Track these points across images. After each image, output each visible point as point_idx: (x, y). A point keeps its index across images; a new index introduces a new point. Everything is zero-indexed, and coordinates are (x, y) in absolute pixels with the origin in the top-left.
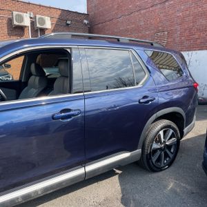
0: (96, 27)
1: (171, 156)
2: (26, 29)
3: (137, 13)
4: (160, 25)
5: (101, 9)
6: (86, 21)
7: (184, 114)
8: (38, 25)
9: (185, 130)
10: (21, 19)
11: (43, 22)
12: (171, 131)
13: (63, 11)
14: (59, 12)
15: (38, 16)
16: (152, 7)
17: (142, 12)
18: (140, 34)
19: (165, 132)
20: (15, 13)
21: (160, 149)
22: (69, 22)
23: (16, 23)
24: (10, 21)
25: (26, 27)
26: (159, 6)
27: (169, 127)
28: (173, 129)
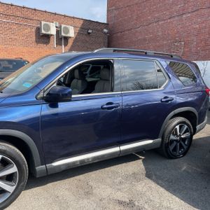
0: (115, 35)
1: (185, 147)
2: (51, 37)
3: (155, 24)
4: (177, 35)
5: (120, 19)
6: (105, 30)
7: (197, 113)
8: (63, 34)
9: (198, 127)
10: (48, 28)
11: (67, 31)
12: (186, 127)
13: (85, 21)
14: (82, 22)
15: (63, 26)
16: (170, 19)
17: (160, 23)
18: (158, 44)
19: (180, 127)
20: (43, 23)
21: (176, 141)
22: (90, 31)
23: (43, 32)
24: (38, 29)
25: (52, 35)
26: (177, 18)
27: (184, 123)
28: (188, 125)
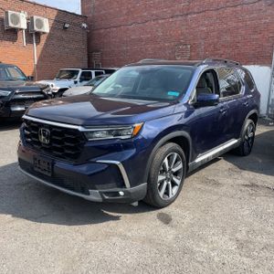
0: (95, 32)
2: (19, 33)
5: (103, 12)
6: (85, 25)
8: (36, 29)
10: (17, 20)
11: (40, 24)
13: (60, 11)
14: (55, 13)
15: (35, 18)
20: (10, 12)
22: (67, 26)
23: (11, 25)
